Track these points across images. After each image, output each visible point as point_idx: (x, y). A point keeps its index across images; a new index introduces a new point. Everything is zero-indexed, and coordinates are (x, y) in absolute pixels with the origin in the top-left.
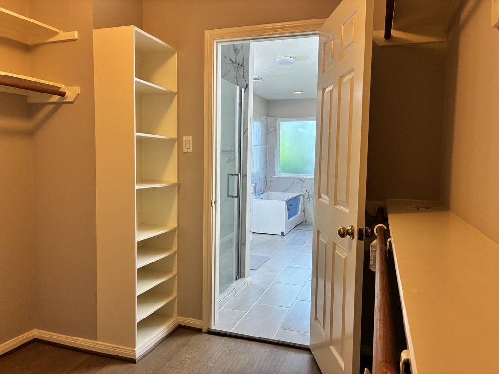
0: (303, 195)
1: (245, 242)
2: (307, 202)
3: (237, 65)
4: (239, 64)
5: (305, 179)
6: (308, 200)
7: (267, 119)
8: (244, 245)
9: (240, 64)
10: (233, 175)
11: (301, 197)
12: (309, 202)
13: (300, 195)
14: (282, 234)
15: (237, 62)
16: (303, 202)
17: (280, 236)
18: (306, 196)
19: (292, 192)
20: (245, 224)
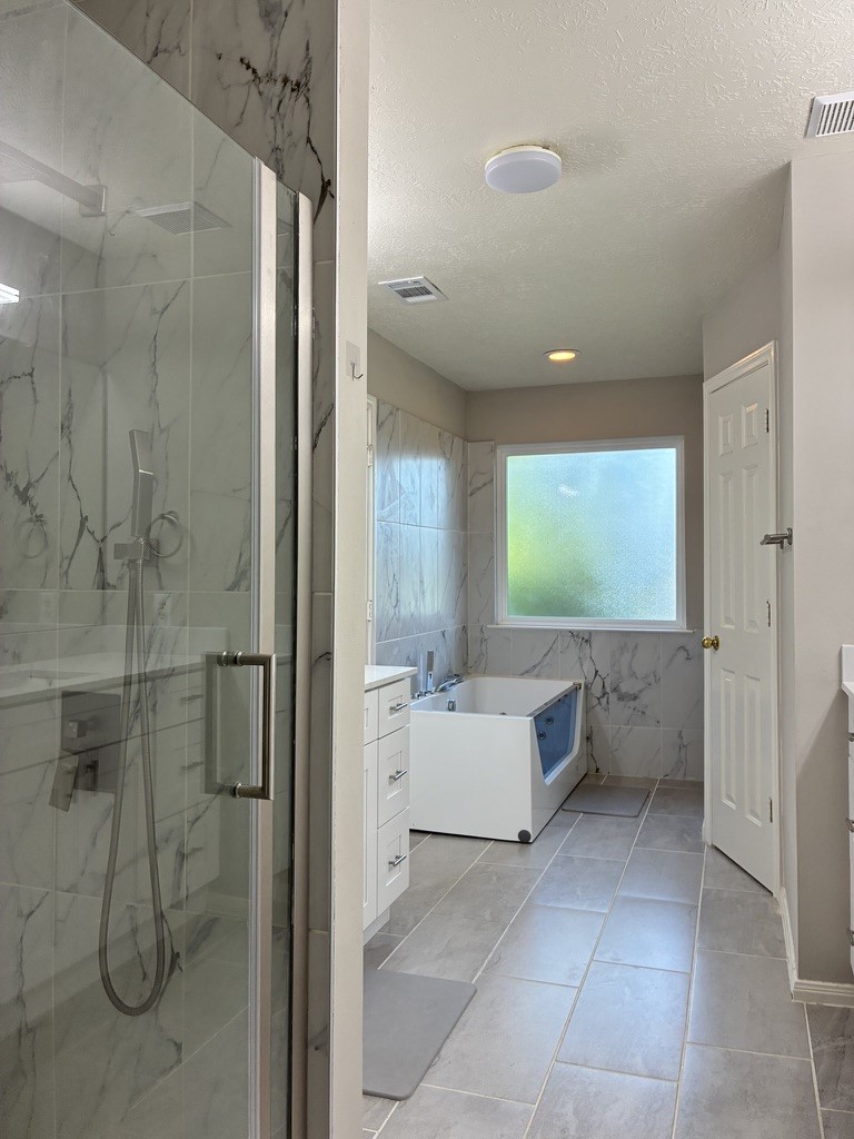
0: (586, 687)
1: (326, 1029)
2: (598, 708)
3: (279, 85)
4: (286, 81)
5: (590, 633)
6: (604, 701)
7: (464, 449)
8: (324, 1046)
9: (294, 78)
10: (235, 661)
11: (582, 692)
12: (607, 710)
13: (577, 688)
14: (524, 838)
15: (279, 73)
16: (588, 710)
17: (517, 846)
18: (597, 690)
19: (550, 677)
20: (327, 927)
